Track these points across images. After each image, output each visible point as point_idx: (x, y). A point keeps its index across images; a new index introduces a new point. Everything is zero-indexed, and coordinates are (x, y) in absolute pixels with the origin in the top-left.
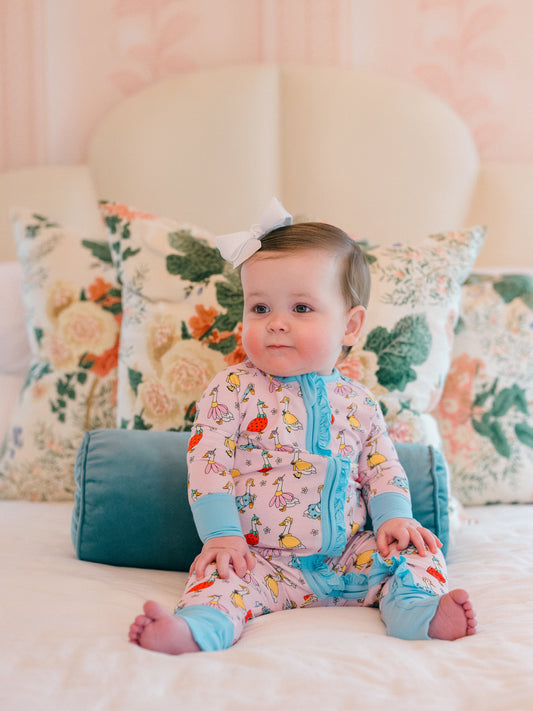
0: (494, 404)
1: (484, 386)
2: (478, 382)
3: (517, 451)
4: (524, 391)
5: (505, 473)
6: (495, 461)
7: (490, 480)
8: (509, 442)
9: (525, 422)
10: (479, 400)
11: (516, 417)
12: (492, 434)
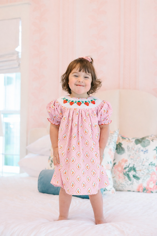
0: (128, 170)
1: (127, 166)
2: (126, 165)
3: (133, 180)
4: (136, 168)
5: (130, 184)
6: (128, 182)
7: (127, 185)
8: (131, 178)
9: (135, 174)
10: (125, 168)
11: (133, 173)
12: (127, 176)
